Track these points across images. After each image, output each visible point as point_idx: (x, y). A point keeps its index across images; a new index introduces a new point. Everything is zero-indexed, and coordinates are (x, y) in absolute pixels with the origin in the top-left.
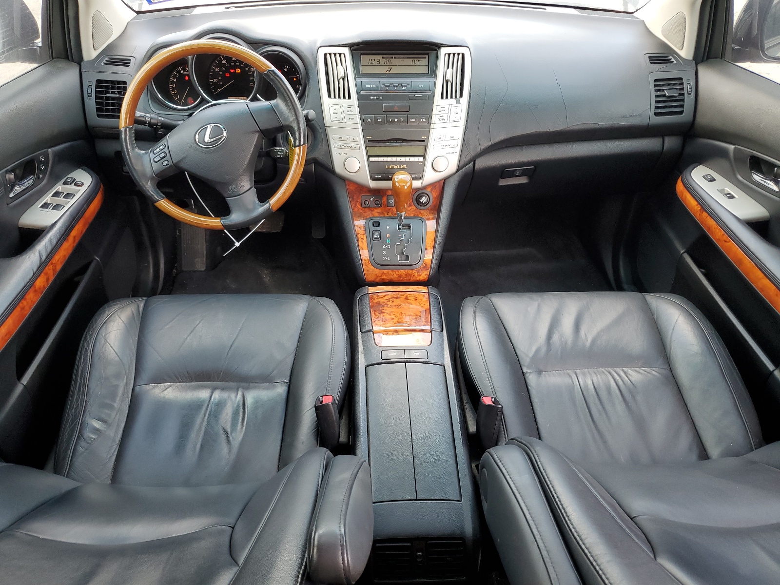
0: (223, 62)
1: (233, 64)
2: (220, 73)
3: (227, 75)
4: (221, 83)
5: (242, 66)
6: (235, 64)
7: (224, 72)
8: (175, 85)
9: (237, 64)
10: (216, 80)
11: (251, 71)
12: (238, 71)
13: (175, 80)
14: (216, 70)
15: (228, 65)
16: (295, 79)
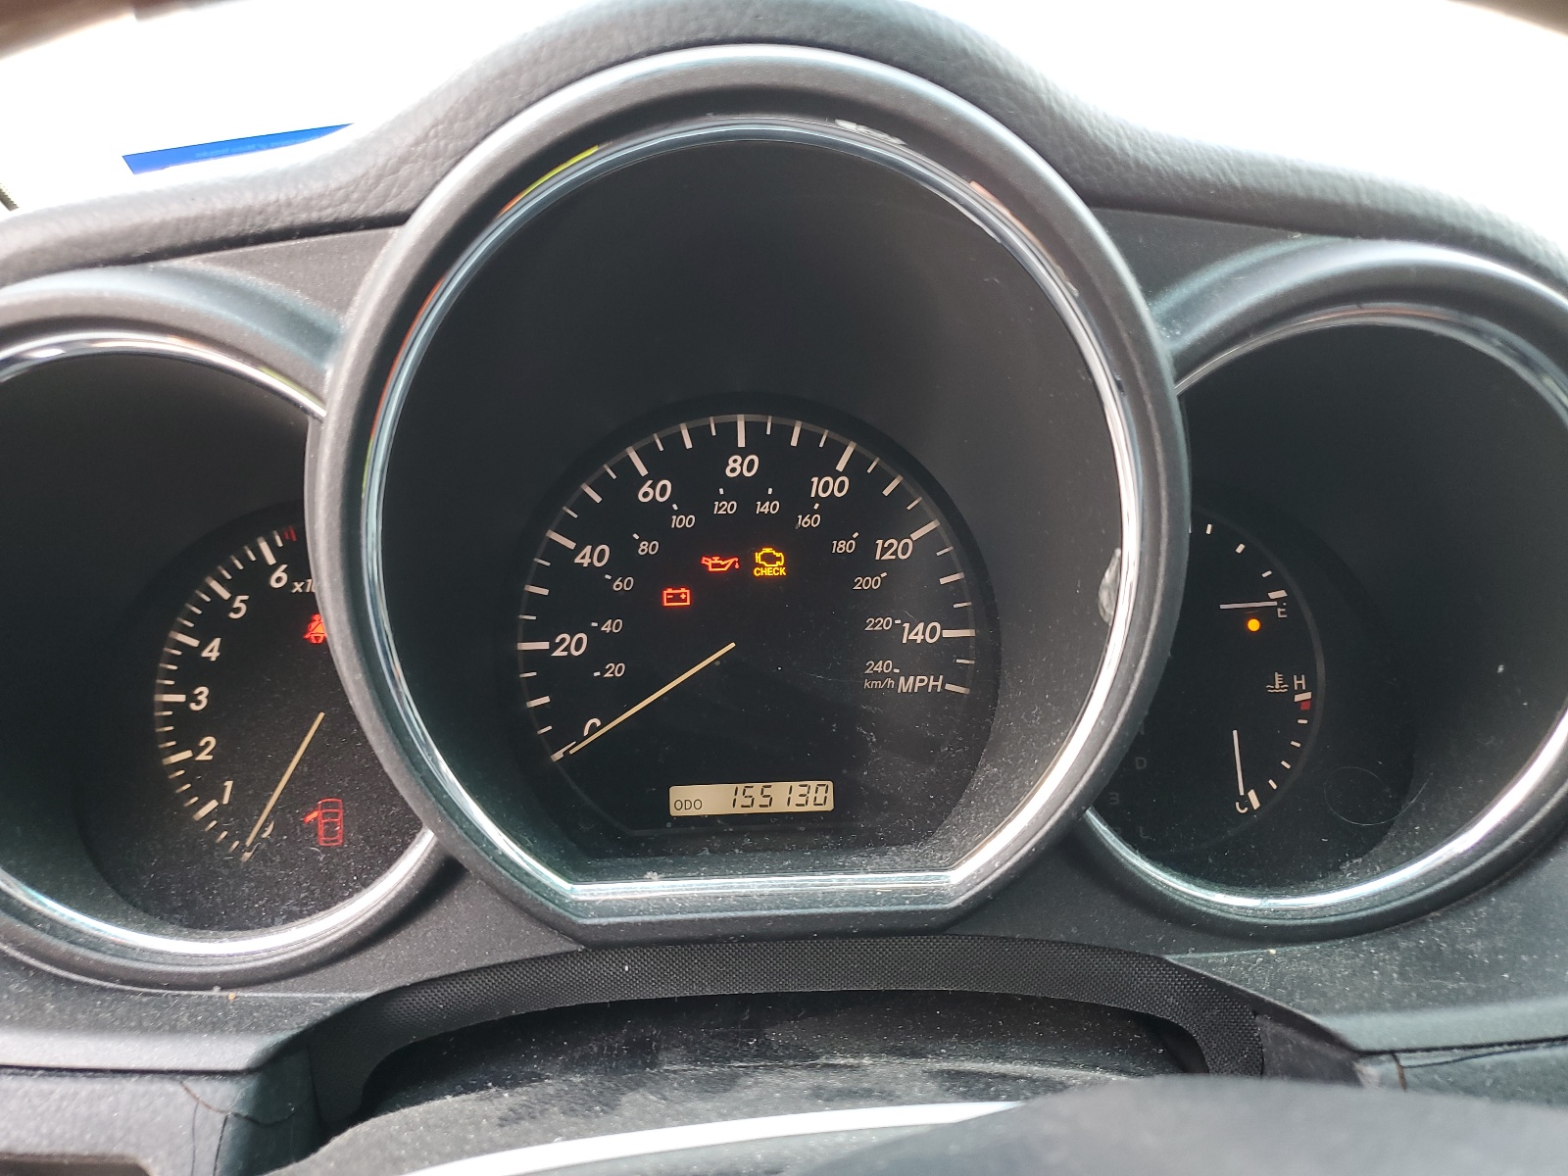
0: (646, 493)
1: (726, 508)
2: (618, 585)
3: (678, 597)
4: (615, 670)
5: (805, 521)
6: (746, 507)
7: (656, 577)
8: (203, 692)
9: (765, 508)
10: (571, 645)
11: (873, 567)
12: (771, 566)
13: (212, 651)
14: (584, 559)
15: (683, 521)
16: (1254, 625)
